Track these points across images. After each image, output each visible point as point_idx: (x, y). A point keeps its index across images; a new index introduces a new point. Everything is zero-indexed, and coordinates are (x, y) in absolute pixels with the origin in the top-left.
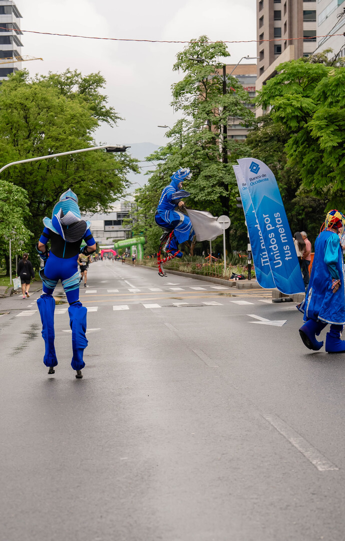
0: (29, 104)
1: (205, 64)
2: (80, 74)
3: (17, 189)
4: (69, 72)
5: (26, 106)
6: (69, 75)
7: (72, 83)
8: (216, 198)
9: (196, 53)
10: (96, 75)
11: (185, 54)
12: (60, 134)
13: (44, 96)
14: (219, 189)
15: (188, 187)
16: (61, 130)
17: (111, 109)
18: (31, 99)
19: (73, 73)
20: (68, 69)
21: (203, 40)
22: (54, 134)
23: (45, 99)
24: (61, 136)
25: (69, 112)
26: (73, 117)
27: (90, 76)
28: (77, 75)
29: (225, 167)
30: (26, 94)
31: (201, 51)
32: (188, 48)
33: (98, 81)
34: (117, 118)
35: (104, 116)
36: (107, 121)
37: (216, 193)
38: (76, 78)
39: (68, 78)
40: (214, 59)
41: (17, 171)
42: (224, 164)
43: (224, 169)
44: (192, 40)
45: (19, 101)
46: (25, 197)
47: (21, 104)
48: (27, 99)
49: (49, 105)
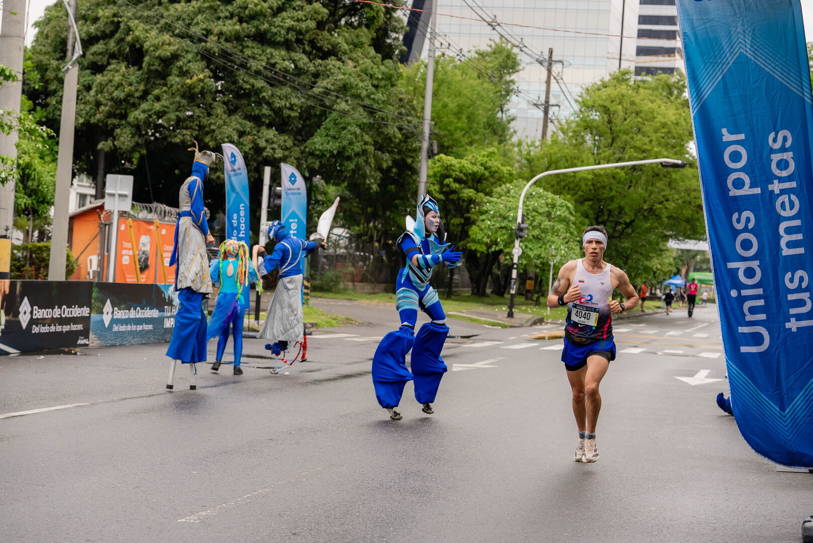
0: (614, 107)
5: (609, 109)
12: (645, 144)
13: (632, 99)
16: (646, 140)
18: (618, 101)
22: (638, 144)
23: (633, 103)
25: (660, 119)
26: (664, 125)
30: (612, 96)
41: (590, 183)
45: (601, 102)
46: (571, 213)
47: (605, 107)
48: (612, 101)
49: (638, 109)
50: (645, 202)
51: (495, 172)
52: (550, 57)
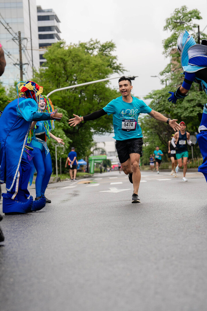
0: (66, 58)
1: (185, 25)
2: (99, 42)
3: (60, 110)
4: (92, 41)
5: (64, 60)
6: (92, 43)
7: (94, 48)
8: (196, 114)
9: (179, 18)
10: (110, 43)
11: (171, 19)
13: (76, 53)
14: (198, 109)
15: (176, 108)
17: (120, 64)
18: (68, 55)
19: (95, 41)
20: (91, 39)
21: (184, 8)
22: (84, 78)
23: (77, 56)
24: (88, 79)
25: (93, 63)
26: (96, 66)
27: (106, 44)
28: (97, 43)
29: (201, 94)
31: (182, 16)
32: (173, 15)
33: (111, 46)
34: (124, 70)
35: (115, 69)
36: (117, 72)
37: (196, 111)
38: (96, 45)
39: (92, 45)
40: (191, 22)
41: (60, 103)
42: (201, 92)
43: (201, 95)
44: (176, 9)
45: (59, 56)
46: (66, 116)
47: (61, 59)
48: (65, 55)
49: (80, 59)
50: (91, 110)
51: (5, 101)
52: (20, 37)
